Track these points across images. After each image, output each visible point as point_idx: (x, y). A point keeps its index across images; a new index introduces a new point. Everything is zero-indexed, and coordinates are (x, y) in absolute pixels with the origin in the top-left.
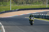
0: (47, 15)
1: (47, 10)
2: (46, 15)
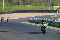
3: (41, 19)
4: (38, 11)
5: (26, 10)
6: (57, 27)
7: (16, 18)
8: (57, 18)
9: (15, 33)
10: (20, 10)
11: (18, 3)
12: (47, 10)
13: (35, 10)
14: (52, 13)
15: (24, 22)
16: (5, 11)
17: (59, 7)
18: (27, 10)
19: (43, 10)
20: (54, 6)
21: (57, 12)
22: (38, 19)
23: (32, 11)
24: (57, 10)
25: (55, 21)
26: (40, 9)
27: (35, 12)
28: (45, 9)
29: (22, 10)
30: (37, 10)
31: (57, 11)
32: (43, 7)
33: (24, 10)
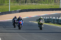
0: (60, 18)
3: (51, 17)
5: (34, 8)
7: (24, 18)
9: (23, 33)
10: (28, 8)
11: (26, 1)
12: (57, 8)
16: (11, 10)
18: (36, 8)
19: (53, 9)
22: (48, 18)
23: (41, 9)
26: (50, 8)
27: (44, 11)
28: (55, 7)
29: (30, 8)
30: (47, 8)
32: (53, 5)
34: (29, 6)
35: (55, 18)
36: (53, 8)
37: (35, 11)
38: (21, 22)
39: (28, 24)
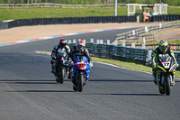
0: (115, 43)
1: (116, 24)
2: (113, 44)
3: (92, 41)
4: (82, 18)
5: (48, 17)
6: (137, 62)
8: (137, 37)
13: (74, 16)
14: (123, 24)
15: (43, 53)
17: (141, 5)
18: (52, 16)
20: (128, 5)
21: (136, 21)
23: (66, 19)
24: (137, 14)
25: (133, 46)
27: (74, 23)
28: (103, 13)
29: (38, 17)
30: (81, 16)
31: (138, 18)
32: (97, 9)
33: (42, 17)
34: (36, 10)
35: (102, 42)
36: (98, 15)
37: (50, 24)
38: (83, 65)
39: (33, 58)
